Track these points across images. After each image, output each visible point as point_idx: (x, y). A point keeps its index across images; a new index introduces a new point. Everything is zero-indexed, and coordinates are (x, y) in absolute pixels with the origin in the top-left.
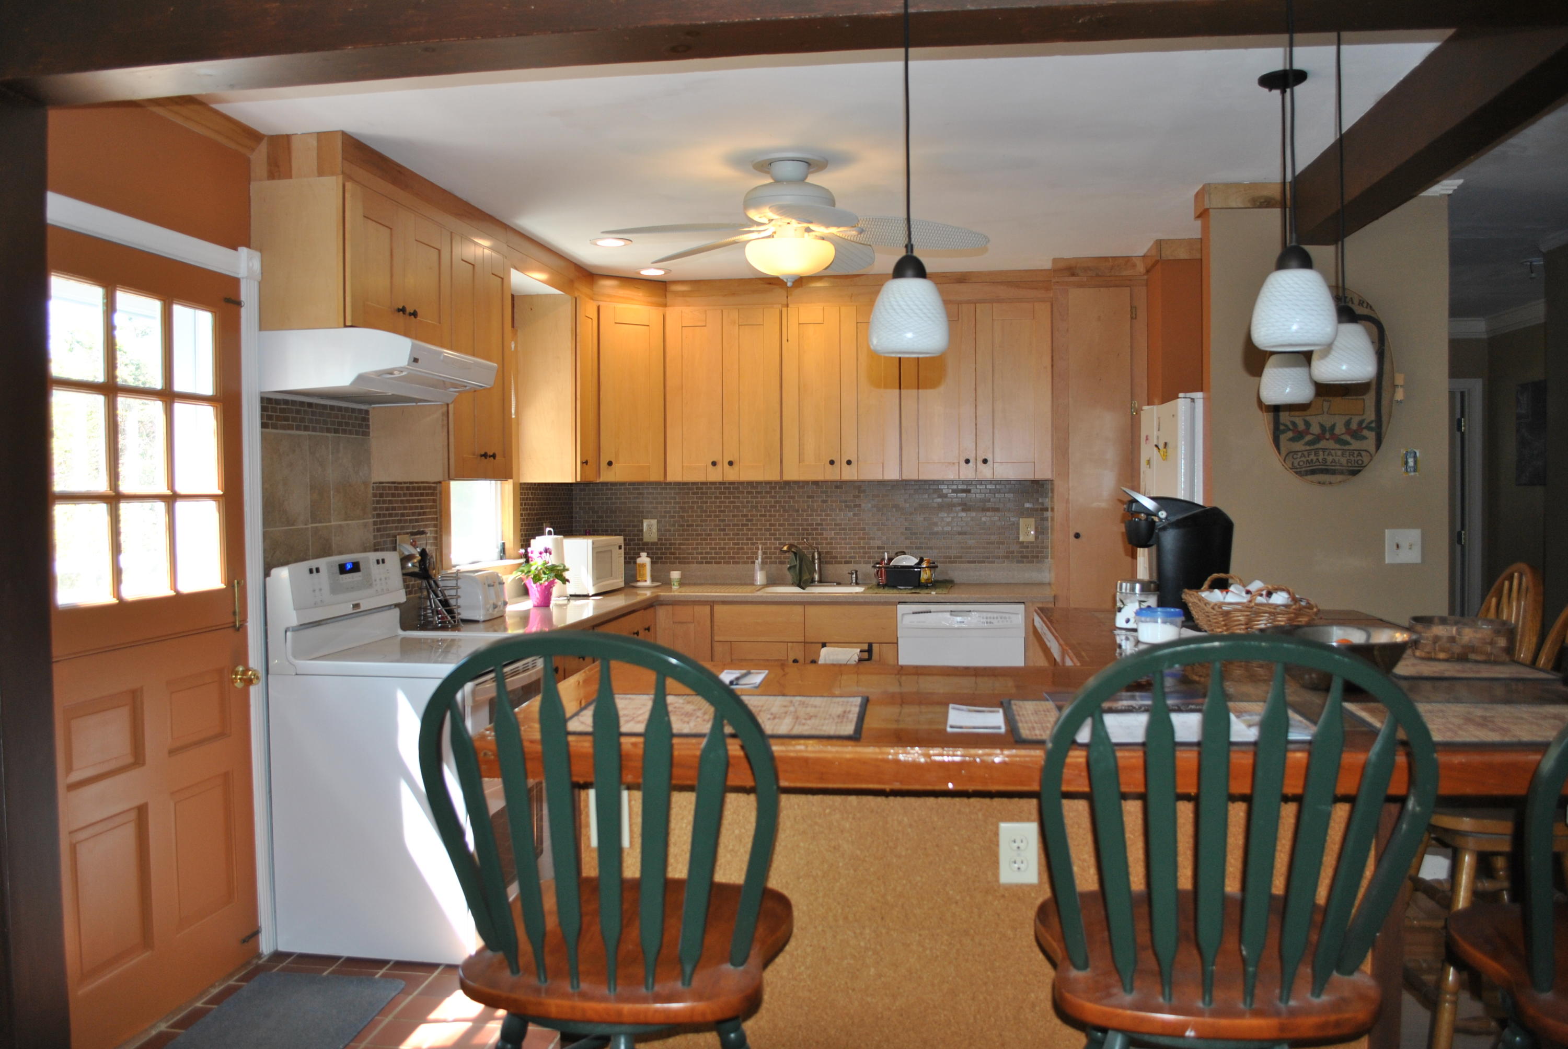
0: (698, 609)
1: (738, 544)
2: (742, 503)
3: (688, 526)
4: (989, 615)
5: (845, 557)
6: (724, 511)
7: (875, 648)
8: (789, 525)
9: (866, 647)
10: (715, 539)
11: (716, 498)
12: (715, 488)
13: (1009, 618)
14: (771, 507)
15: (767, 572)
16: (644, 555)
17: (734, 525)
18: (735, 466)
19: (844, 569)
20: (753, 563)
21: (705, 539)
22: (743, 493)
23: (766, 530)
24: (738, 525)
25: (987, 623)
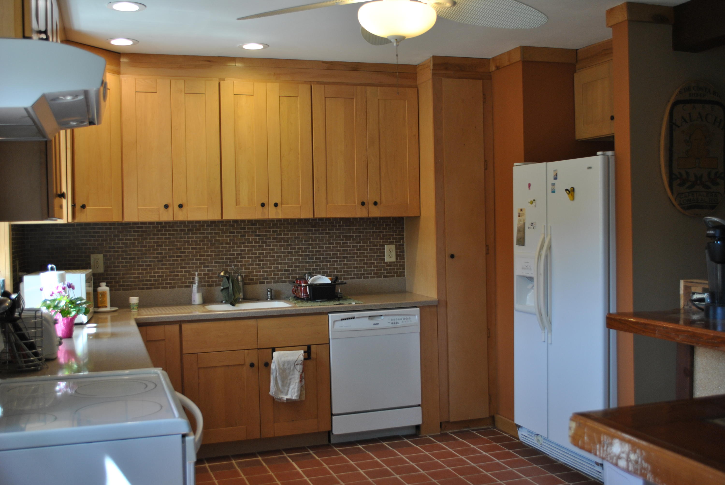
0: (168, 328)
1: (174, 272)
2: (176, 238)
3: (130, 259)
4: (393, 318)
5: (260, 279)
6: (161, 246)
7: (313, 348)
8: (215, 255)
9: (306, 349)
10: (154, 269)
11: (154, 235)
12: (153, 227)
13: (410, 319)
14: (200, 241)
15: (202, 293)
16: (104, 284)
17: (170, 257)
18: (184, 209)
19: (261, 288)
20: (190, 286)
21: (146, 269)
22: (177, 230)
23: (197, 260)
24: (174, 257)
25: (392, 323)
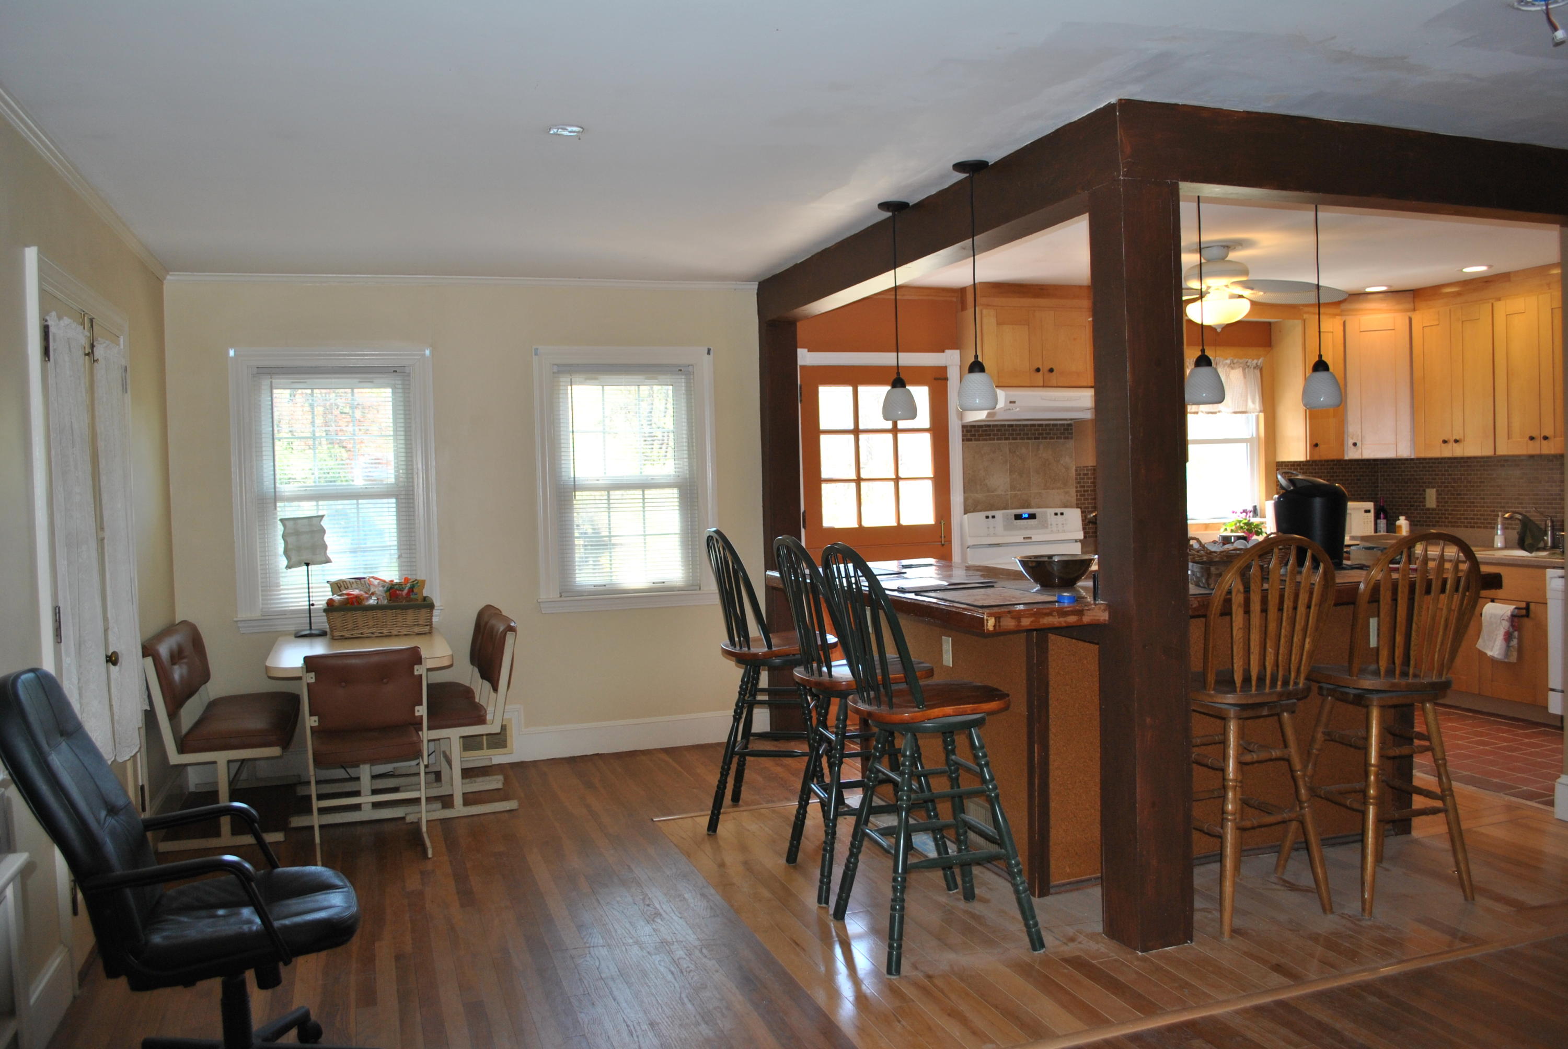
3: (1457, 495)
7: (1532, 606)
9: (1523, 605)
15: (1503, 536)
16: (1402, 518)
18: (1460, 444)
20: (1496, 529)
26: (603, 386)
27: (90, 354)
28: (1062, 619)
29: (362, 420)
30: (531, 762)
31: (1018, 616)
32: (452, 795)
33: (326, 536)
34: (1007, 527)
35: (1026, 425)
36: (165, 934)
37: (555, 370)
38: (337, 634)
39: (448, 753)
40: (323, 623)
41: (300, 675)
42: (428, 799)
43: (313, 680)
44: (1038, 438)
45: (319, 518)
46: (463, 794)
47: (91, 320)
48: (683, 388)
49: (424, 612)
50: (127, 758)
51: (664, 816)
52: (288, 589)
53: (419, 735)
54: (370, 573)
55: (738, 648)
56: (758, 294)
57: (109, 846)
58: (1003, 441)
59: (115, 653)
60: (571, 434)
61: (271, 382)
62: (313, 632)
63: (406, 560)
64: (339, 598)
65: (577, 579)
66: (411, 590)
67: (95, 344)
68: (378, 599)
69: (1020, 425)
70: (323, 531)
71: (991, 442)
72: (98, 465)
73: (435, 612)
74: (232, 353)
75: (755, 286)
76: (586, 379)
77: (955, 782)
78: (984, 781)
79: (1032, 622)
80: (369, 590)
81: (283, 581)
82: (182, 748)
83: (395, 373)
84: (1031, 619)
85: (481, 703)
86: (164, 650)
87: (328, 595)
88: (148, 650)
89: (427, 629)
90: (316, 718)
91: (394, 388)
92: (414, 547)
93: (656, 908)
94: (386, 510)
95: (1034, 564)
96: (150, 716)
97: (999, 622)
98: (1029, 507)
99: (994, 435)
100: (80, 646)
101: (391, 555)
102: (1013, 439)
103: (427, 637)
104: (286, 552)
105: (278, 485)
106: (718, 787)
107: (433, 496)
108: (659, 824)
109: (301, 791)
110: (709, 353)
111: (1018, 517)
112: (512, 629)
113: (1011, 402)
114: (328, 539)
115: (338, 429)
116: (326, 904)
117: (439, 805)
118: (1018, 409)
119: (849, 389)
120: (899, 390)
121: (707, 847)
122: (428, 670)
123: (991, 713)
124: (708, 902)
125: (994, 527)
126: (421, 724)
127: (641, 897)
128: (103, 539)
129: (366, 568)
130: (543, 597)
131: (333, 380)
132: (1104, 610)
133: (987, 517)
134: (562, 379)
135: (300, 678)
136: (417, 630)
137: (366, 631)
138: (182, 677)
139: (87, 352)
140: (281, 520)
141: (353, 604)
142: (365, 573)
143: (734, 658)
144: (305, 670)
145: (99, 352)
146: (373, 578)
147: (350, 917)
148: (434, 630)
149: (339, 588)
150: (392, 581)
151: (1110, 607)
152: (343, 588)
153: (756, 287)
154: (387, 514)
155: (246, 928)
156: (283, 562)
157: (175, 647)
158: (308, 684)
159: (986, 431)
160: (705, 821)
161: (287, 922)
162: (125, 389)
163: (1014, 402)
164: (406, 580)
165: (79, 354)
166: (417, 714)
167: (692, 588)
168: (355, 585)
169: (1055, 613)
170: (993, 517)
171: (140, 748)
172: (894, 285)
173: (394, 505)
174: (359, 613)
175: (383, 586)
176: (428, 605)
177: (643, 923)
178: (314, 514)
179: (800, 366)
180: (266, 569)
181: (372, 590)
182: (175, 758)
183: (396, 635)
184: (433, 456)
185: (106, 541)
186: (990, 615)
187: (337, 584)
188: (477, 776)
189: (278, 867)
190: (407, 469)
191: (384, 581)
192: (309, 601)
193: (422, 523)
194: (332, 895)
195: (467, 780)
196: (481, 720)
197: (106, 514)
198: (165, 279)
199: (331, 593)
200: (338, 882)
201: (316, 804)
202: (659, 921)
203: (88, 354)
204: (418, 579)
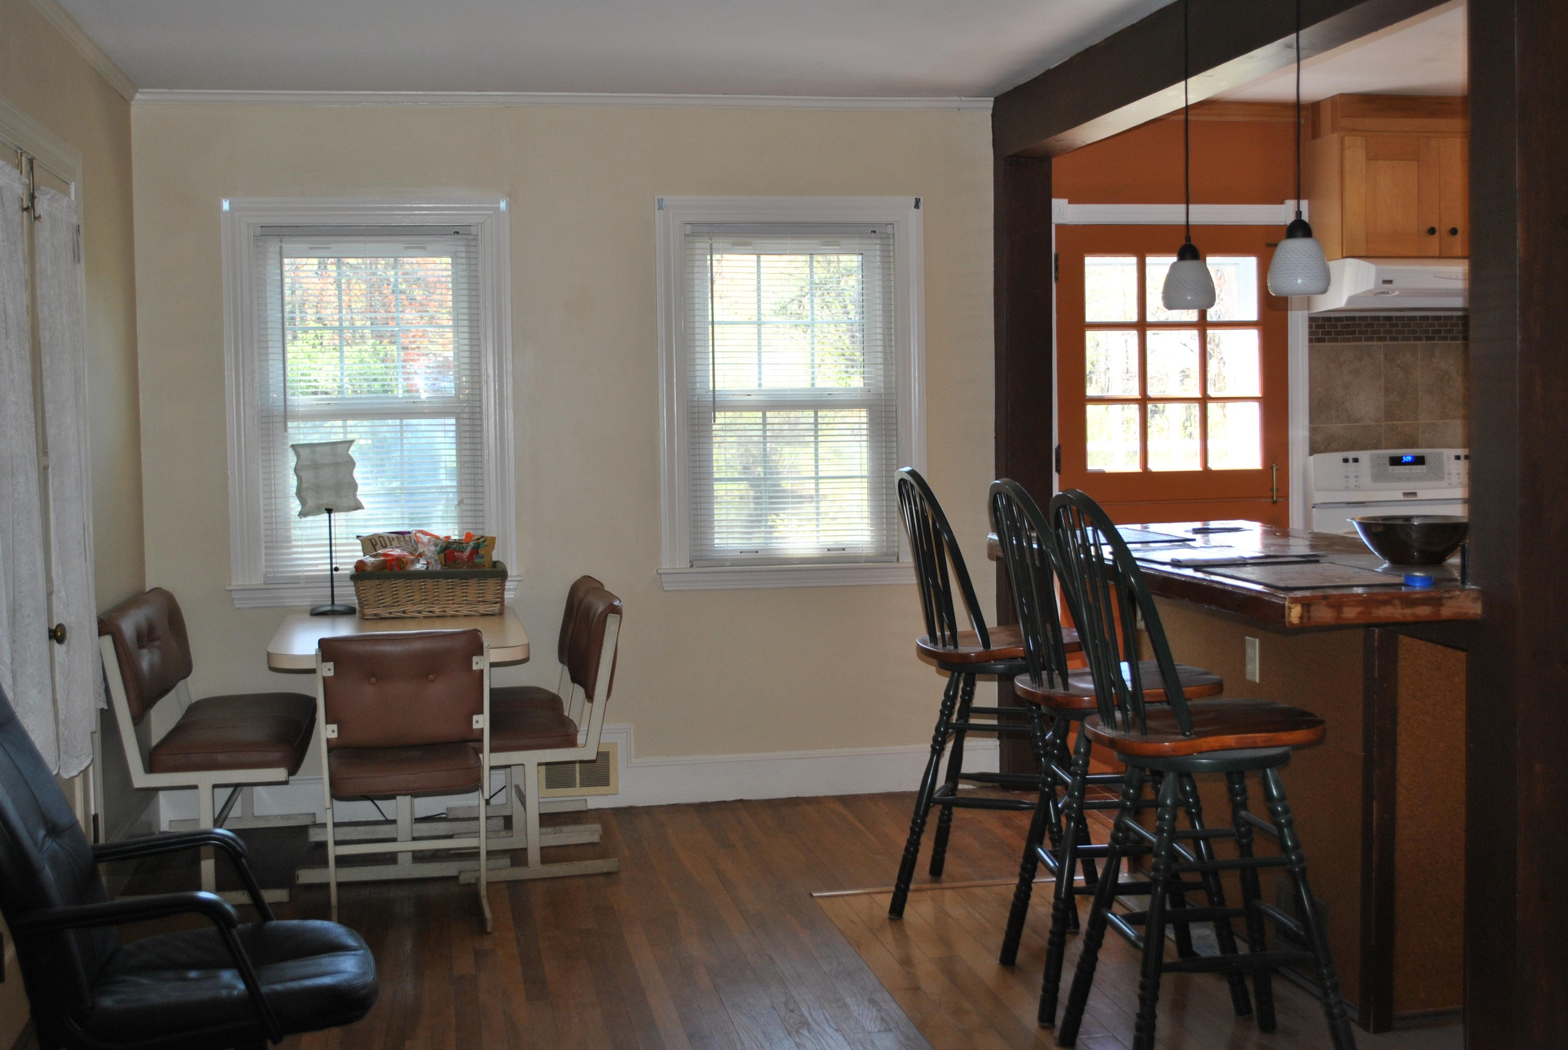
26: (759, 255)
27: (29, 209)
28: (1408, 611)
29: (424, 302)
30: (643, 807)
31: (1338, 604)
32: (525, 850)
33: (355, 470)
34: (1378, 477)
35: (1413, 318)
36: (118, 997)
37: (688, 232)
38: (369, 611)
39: (522, 788)
40: (350, 595)
41: (313, 666)
42: (490, 853)
43: (331, 674)
44: (1433, 339)
45: (348, 445)
46: (542, 848)
47: (31, 162)
48: (878, 259)
49: (492, 583)
50: (74, 773)
51: (828, 890)
52: (302, 546)
53: (479, 758)
54: (419, 525)
55: (940, 645)
56: (993, 116)
57: (48, 873)
58: (1375, 343)
59: (60, 626)
60: (710, 326)
61: (281, 247)
62: (336, 608)
63: (469, 508)
64: (372, 559)
65: (716, 541)
66: (475, 550)
67: (36, 194)
68: (428, 563)
69: (1402, 318)
70: (351, 464)
71: (1354, 343)
72: (41, 362)
73: (509, 585)
74: (226, 206)
75: (989, 103)
76: (734, 244)
77: (1245, 849)
78: (1284, 848)
79: (1360, 613)
80: (416, 550)
81: (295, 533)
82: (151, 766)
83: (456, 236)
84: (1359, 609)
85: (571, 717)
86: (128, 626)
87: (357, 554)
88: (106, 626)
89: (496, 608)
90: (335, 727)
91: (454, 256)
92: (480, 489)
93: (802, 1015)
94: (442, 434)
95: (1380, 529)
96: (107, 718)
97: (1309, 612)
98: (1414, 445)
99: (1360, 333)
100: (14, 611)
101: (447, 500)
102: (1392, 339)
103: (496, 620)
104: (299, 493)
105: (289, 397)
106: (907, 849)
107: (510, 415)
108: (820, 901)
109: (315, 836)
110: (917, 206)
111: (1396, 461)
112: (617, 611)
113: (1385, 282)
114: (358, 474)
115: (390, 315)
116: (332, 968)
117: (507, 861)
118: (1396, 293)
119: (1131, 262)
120: (1189, 264)
121: (888, 935)
122: (493, 665)
123: (1297, 747)
124: (878, 1010)
125: (1357, 477)
126: (481, 740)
127: (783, 1000)
128: (46, 468)
129: (412, 519)
130: (666, 566)
131: (368, 246)
132: (1475, 600)
133: (1346, 460)
134: (697, 245)
135: (313, 671)
136: (482, 609)
137: (409, 608)
138: (152, 666)
139: (25, 206)
140: (293, 446)
141: (391, 569)
142: (411, 525)
143: (935, 661)
144: (320, 658)
145: (42, 206)
146: (422, 532)
147: (364, 986)
148: (506, 611)
149: (374, 546)
150: (448, 537)
151: (1486, 597)
152: (379, 545)
153: (991, 105)
154: (442, 440)
155: (224, 993)
156: (295, 506)
157: (144, 624)
158: (324, 679)
159: (1348, 325)
160: (886, 900)
161: (279, 987)
162: (77, 258)
163: (1390, 282)
164: (469, 536)
165: (13, 210)
166: (475, 726)
167: (887, 558)
168: (395, 543)
169: (1397, 602)
170: (1356, 460)
171: (92, 761)
172: (1184, 105)
173: (453, 428)
174: (400, 583)
175: (436, 545)
176: (499, 573)
177: (782, 1035)
178: (340, 437)
179: (1058, 226)
180: (272, 517)
181: (420, 550)
182: (140, 779)
183: (453, 616)
184: (510, 356)
185: (50, 470)
186: (1295, 601)
187: (370, 540)
188: (565, 823)
189: (272, 920)
190: (472, 376)
191: (437, 538)
192: (331, 564)
193: (493, 456)
194: (341, 958)
195: (550, 829)
196: (571, 742)
197: (51, 432)
198: (132, 98)
199: (362, 554)
200: (351, 942)
201: (333, 851)
202: (806, 1033)
203: (26, 209)
204: (487, 535)
